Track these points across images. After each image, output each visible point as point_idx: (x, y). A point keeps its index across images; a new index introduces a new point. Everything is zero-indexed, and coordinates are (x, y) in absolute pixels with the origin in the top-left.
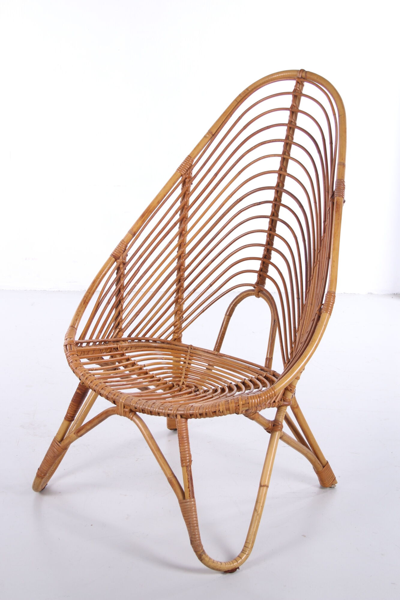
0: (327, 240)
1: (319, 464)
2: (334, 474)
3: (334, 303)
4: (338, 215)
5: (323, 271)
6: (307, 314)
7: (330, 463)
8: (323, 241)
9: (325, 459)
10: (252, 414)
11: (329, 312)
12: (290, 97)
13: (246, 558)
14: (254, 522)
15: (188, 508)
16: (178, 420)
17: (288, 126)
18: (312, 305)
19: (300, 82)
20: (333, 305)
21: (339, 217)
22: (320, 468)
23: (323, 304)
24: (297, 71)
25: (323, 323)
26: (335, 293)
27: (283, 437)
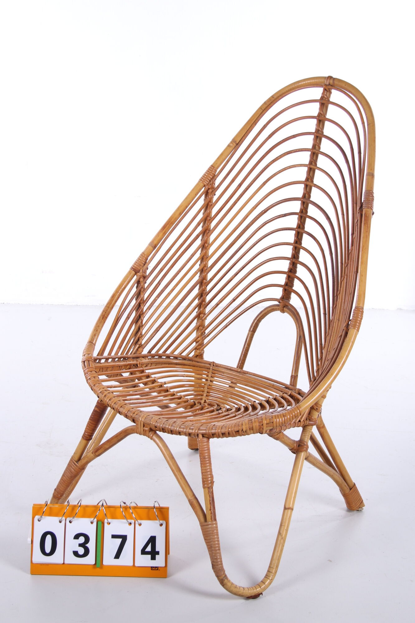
0: (355, 253)
1: (346, 486)
2: (361, 497)
3: (362, 319)
4: (366, 228)
5: (351, 285)
6: (334, 330)
7: (357, 485)
8: (351, 255)
9: (352, 481)
10: (276, 434)
11: (356, 329)
12: (317, 105)
13: (270, 583)
14: (278, 546)
15: (210, 531)
16: (199, 439)
17: (314, 135)
18: (339, 320)
19: (328, 90)
20: (360, 321)
21: (367, 229)
22: (347, 490)
23: (350, 320)
24: (325, 78)
25: (350, 339)
26: (363, 309)
27: (309, 458)
